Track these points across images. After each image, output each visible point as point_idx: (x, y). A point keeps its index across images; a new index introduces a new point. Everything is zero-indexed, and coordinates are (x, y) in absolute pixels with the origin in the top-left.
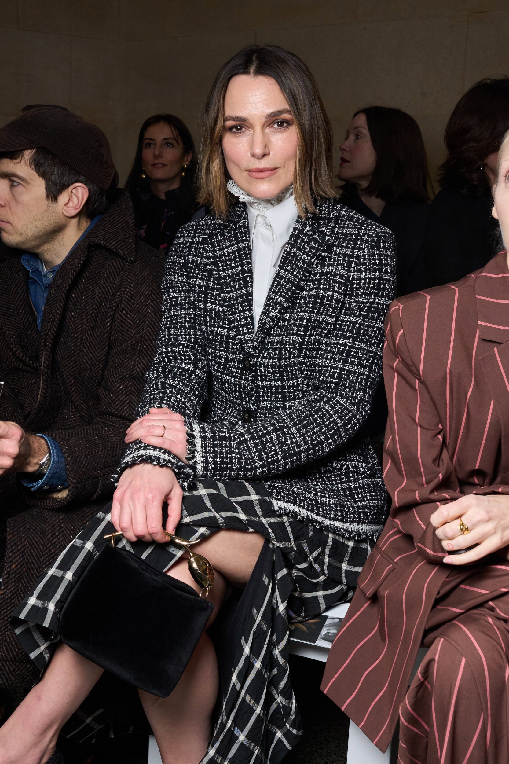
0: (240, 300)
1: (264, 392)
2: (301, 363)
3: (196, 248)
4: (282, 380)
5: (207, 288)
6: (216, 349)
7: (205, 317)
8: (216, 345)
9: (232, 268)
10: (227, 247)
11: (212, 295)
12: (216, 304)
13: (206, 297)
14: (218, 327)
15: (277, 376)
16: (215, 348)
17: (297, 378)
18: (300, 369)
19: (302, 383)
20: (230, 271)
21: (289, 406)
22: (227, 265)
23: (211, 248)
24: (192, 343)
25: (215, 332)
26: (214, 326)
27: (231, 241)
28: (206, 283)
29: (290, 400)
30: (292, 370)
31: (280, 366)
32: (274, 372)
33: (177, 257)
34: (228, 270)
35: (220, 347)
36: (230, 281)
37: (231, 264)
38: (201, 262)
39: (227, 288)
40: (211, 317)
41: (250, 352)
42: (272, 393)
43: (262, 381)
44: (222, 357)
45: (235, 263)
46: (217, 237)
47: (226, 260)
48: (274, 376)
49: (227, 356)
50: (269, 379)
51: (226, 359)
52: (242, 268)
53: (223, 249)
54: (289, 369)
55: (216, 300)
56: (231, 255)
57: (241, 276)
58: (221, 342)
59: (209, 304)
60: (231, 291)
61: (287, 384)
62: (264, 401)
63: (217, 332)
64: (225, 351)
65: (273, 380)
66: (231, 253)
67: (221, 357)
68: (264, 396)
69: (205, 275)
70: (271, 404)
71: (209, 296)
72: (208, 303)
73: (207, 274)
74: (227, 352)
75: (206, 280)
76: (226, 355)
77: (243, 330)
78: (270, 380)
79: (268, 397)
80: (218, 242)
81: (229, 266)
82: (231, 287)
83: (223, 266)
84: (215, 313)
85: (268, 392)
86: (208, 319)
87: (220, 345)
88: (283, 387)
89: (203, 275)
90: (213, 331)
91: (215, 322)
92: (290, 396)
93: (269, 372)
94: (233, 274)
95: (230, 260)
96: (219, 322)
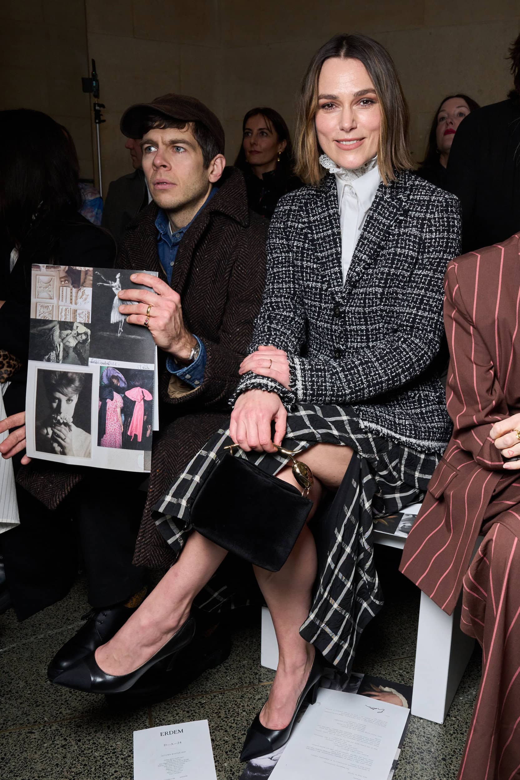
0: (331, 259)
1: (351, 335)
2: (382, 311)
3: (293, 215)
4: (366, 324)
5: (303, 248)
6: (311, 300)
7: (302, 272)
8: (311, 297)
9: (323, 231)
10: (320, 214)
11: (308, 254)
12: (311, 262)
13: (302, 256)
14: (313, 281)
15: (362, 321)
16: (311, 299)
17: (379, 323)
18: (381, 315)
19: (383, 327)
20: (322, 234)
21: (372, 346)
22: (319, 229)
23: (306, 214)
24: (292, 295)
25: (310, 285)
26: (310, 281)
27: (322, 208)
28: (303, 245)
29: (373, 341)
30: (374, 316)
31: (364, 313)
32: (360, 318)
33: (278, 223)
34: (320, 233)
35: (315, 298)
36: (322, 243)
37: (323, 228)
38: (297, 227)
39: (320, 248)
40: (307, 273)
41: (339, 302)
42: (358, 335)
43: (350, 325)
44: (317, 306)
45: (326, 227)
46: (311, 205)
47: (319, 224)
48: (360, 321)
49: (321, 306)
50: (356, 324)
51: (320, 308)
52: (332, 231)
53: (316, 215)
54: (372, 315)
55: (311, 258)
56: (323, 220)
57: (332, 238)
58: (315, 294)
59: (305, 262)
60: (324, 251)
61: (370, 328)
62: (351, 342)
63: (312, 285)
64: (319, 302)
65: (358, 325)
66: (323, 218)
67: (315, 307)
68: (351, 338)
69: (301, 238)
70: (357, 345)
71: (305, 255)
72: (304, 261)
73: (303, 237)
74: (320, 302)
75: (303, 242)
76: (320, 304)
77: (333, 283)
78: (356, 325)
79: (355, 339)
80: (312, 209)
81: (321, 230)
82: (323, 247)
83: (316, 229)
84: (310, 269)
85: (355, 335)
86: (304, 274)
87: (314, 296)
88: (367, 330)
89: (300, 238)
90: (308, 285)
91: (310, 277)
92: (373, 338)
93: (355, 318)
94: (325, 237)
95: (322, 224)
96: (313, 277)
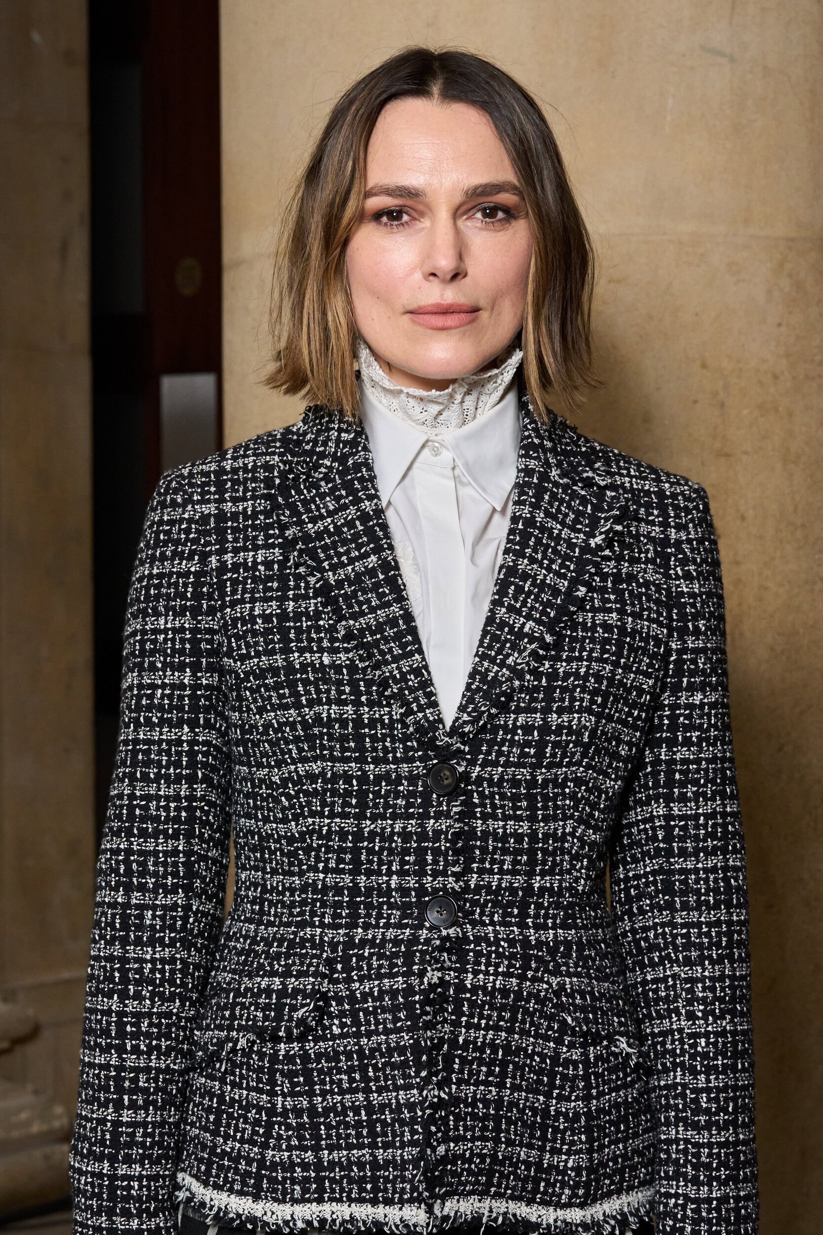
0: (390, 632)
1: (484, 850)
2: (578, 782)
3: (235, 530)
4: (532, 819)
5: (283, 616)
6: (333, 759)
7: (292, 685)
8: (332, 749)
9: (352, 561)
10: (330, 514)
11: (299, 631)
12: (312, 651)
13: (285, 640)
14: (329, 702)
15: (520, 808)
16: (331, 754)
17: (565, 818)
18: (573, 796)
19: (572, 834)
20: (350, 568)
21: (540, 888)
22: (340, 556)
23: (290, 516)
25: (324, 715)
26: (320, 702)
27: (338, 499)
28: (279, 607)
29: (543, 874)
30: (556, 795)
31: (532, 783)
32: (515, 798)
33: (181, 560)
34: (343, 565)
35: (343, 749)
36: (354, 592)
37: (348, 552)
38: (255, 562)
39: (350, 606)
40: (306, 682)
42: (505, 851)
43: (485, 817)
44: (352, 777)
45: (358, 548)
46: (299, 492)
47: (334, 543)
48: (515, 808)
49: (364, 773)
50: (503, 814)
51: (363, 779)
52: (379, 558)
53: (322, 517)
54: (551, 791)
55: (310, 640)
56: (345, 529)
57: (381, 577)
58: (343, 739)
59: (296, 655)
60: (362, 614)
61: (542, 828)
62: (481, 872)
63: (329, 714)
64: (356, 760)
65: (510, 818)
66: (343, 525)
67: (348, 779)
68: (482, 861)
69: (271, 589)
70: (500, 880)
71: (292, 636)
72: (293, 652)
73: (275, 585)
74: (362, 760)
75: (277, 599)
76: (360, 769)
78: (506, 818)
79: (493, 862)
80: (305, 503)
81: (344, 558)
82: (360, 604)
83: (329, 558)
84: (315, 670)
85: (495, 848)
86: (300, 688)
87: (342, 746)
88: (533, 836)
89: (267, 589)
90: (318, 716)
91: (318, 692)
92: (544, 862)
93: (503, 797)
94: (358, 575)
95: (345, 542)
96: (328, 691)
